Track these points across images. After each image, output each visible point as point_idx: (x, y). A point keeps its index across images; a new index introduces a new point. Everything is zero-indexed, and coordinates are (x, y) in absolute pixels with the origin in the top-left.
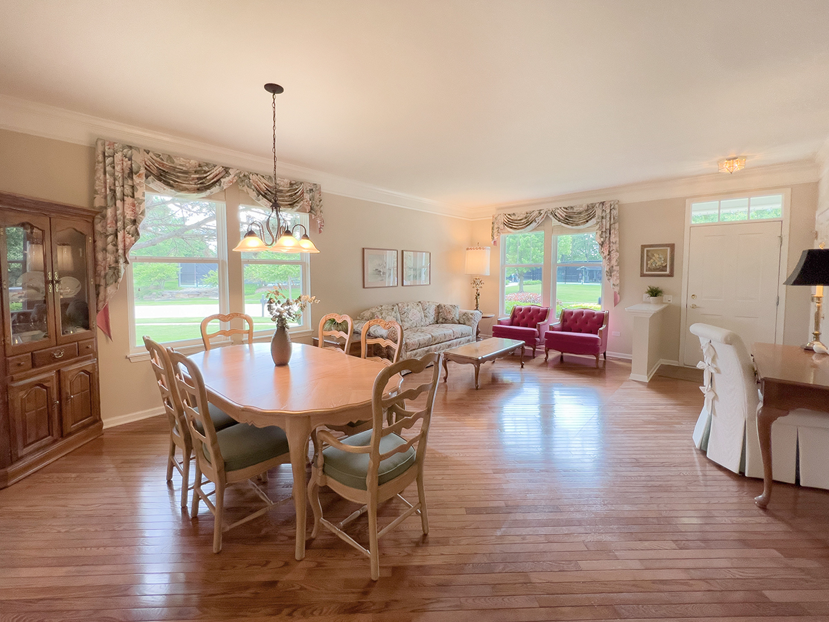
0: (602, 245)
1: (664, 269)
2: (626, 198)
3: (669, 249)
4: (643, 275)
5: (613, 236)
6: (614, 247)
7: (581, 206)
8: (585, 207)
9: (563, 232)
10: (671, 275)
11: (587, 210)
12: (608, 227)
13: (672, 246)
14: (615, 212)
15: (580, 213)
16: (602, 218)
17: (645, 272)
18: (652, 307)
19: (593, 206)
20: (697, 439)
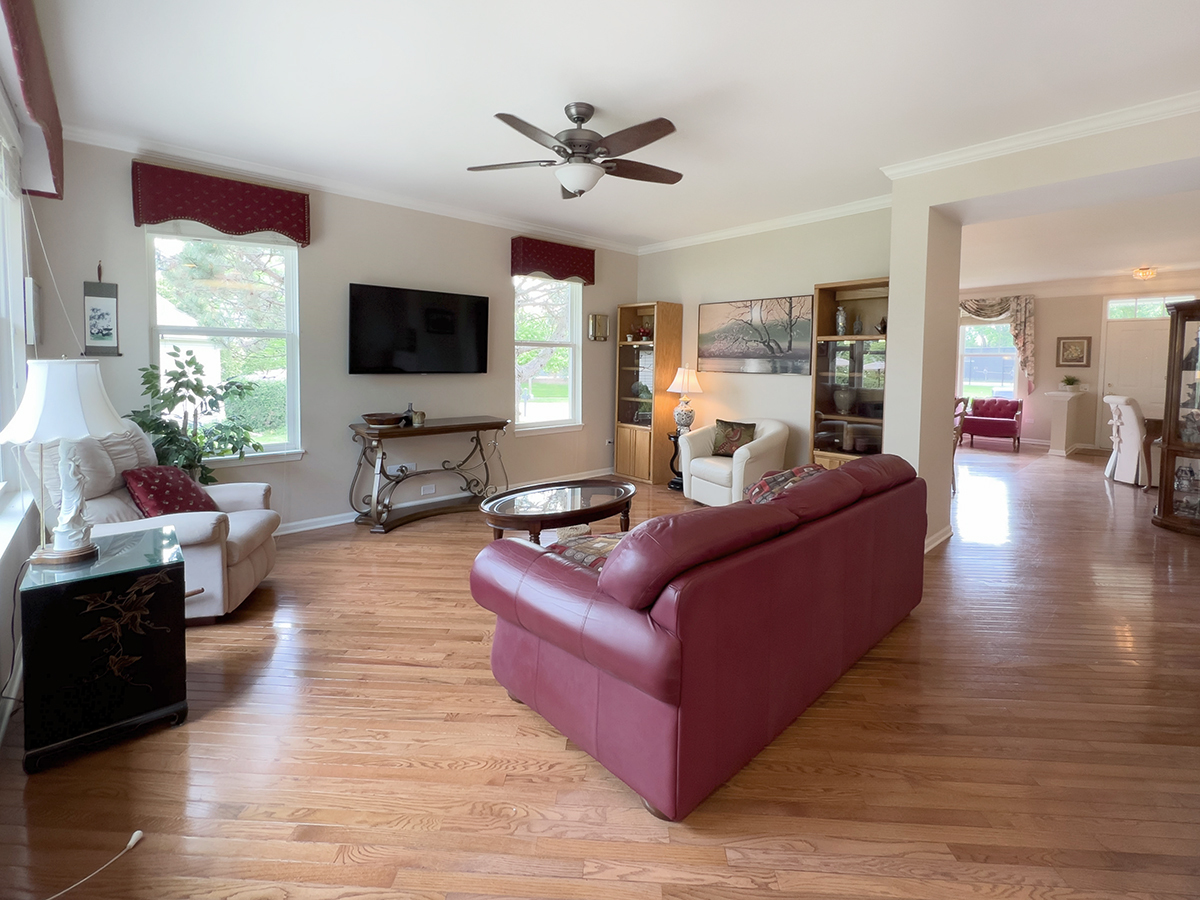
0: (1016, 336)
1: (1080, 359)
2: (1041, 294)
3: (1086, 342)
4: (1058, 365)
5: (1028, 328)
6: (1029, 339)
7: (994, 299)
8: (998, 300)
9: (972, 322)
10: (1088, 365)
11: (999, 304)
12: (1023, 320)
13: (1089, 339)
14: (1030, 306)
15: (992, 306)
16: (1017, 311)
17: (1061, 363)
18: (1067, 394)
19: (1007, 300)
20: (1107, 473)
